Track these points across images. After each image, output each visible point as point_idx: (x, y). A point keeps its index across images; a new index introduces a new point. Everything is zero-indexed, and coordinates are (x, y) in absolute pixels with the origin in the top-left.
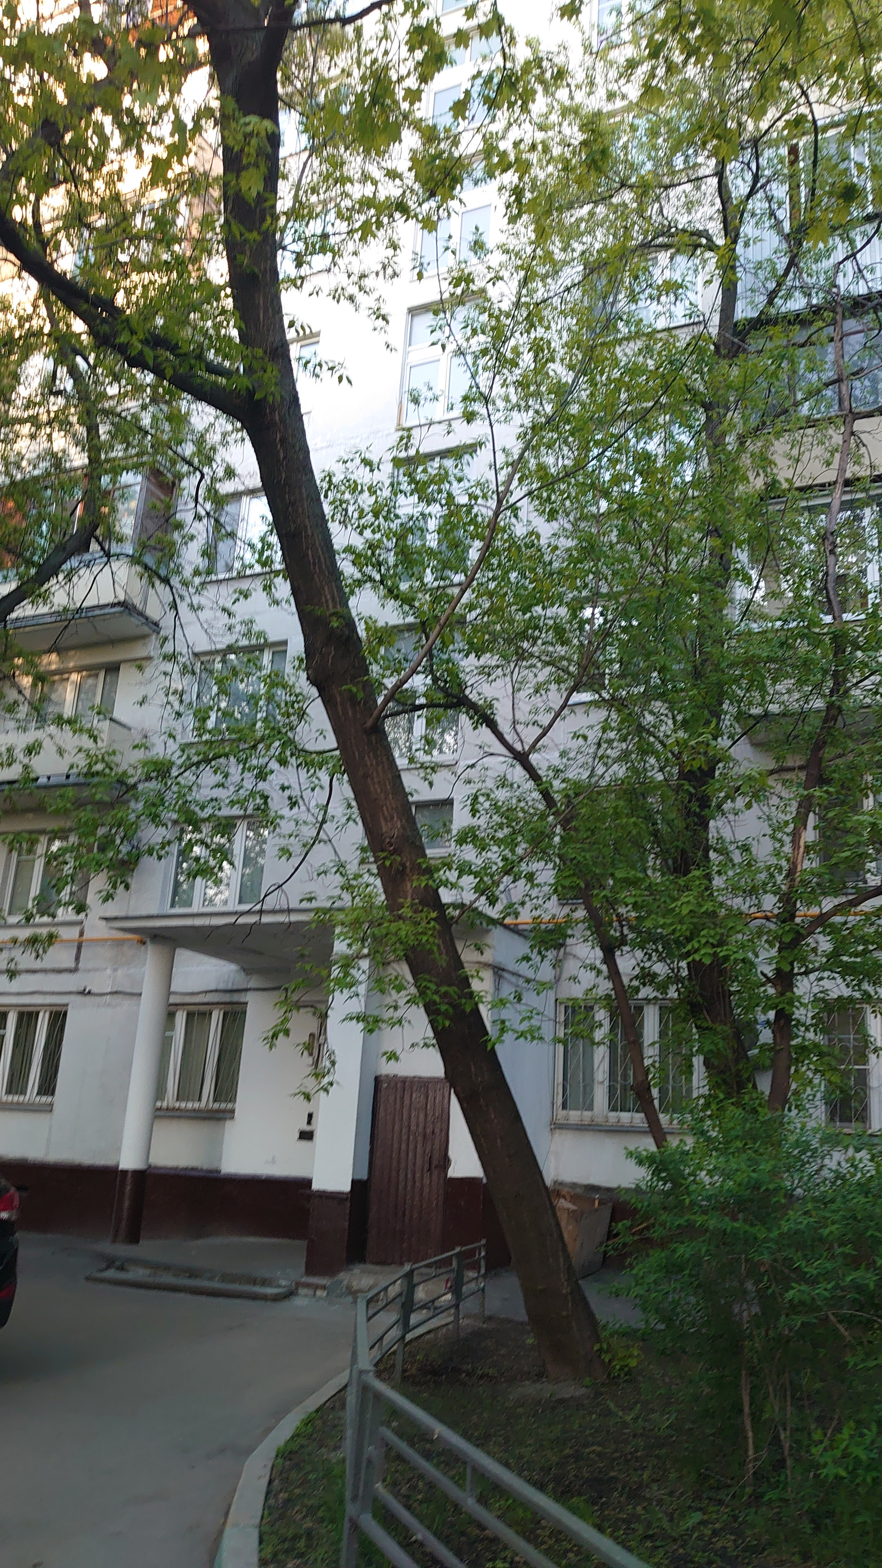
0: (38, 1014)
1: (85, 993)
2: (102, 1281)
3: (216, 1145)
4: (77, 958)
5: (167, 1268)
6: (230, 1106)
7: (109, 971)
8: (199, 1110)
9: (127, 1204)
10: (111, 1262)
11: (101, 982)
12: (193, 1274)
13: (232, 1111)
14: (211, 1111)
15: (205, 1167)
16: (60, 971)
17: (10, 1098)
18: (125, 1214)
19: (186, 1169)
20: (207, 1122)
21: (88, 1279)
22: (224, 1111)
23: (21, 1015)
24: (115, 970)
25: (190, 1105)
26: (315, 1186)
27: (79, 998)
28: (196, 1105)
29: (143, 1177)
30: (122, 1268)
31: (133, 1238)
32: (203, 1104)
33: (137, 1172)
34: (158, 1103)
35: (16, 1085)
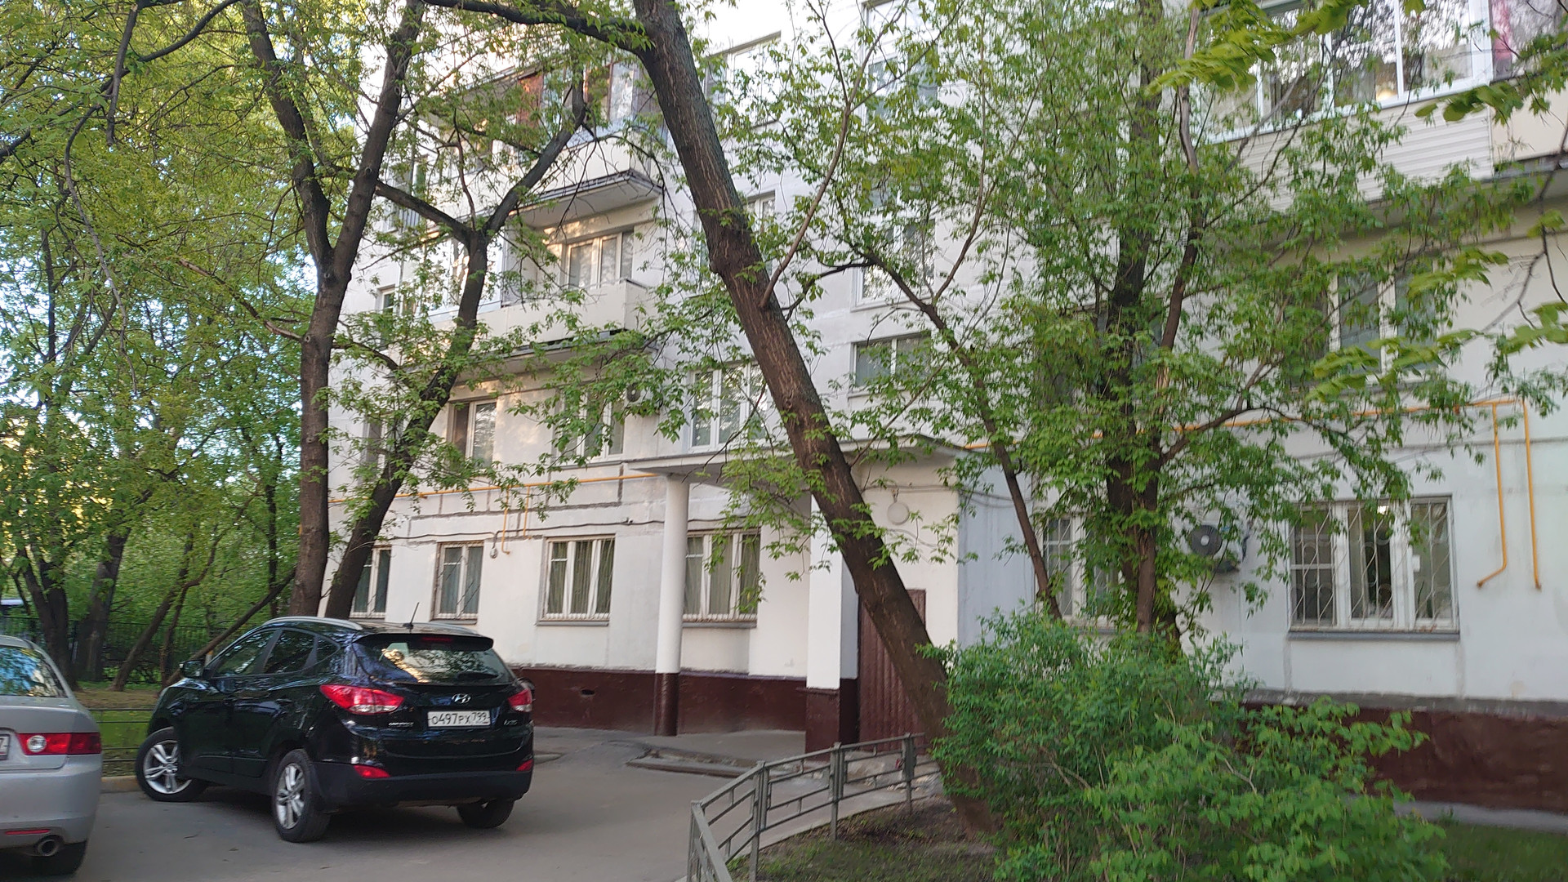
0: (591, 542)
1: (630, 523)
2: (640, 766)
3: (743, 652)
4: (620, 494)
5: (693, 755)
6: (753, 616)
7: (646, 504)
8: (728, 621)
9: (664, 702)
10: (648, 750)
11: (639, 513)
12: (714, 760)
13: (755, 621)
14: (738, 621)
15: (736, 670)
16: (606, 505)
17: (575, 615)
18: (663, 711)
19: (719, 672)
20: (735, 631)
21: (629, 764)
22: (748, 621)
23: (578, 543)
24: (651, 502)
25: (720, 617)
26: (809, 685)
27: (624, 527)
28: (725, 617)
29: (678, 680)
30: (657, 756)
31: (672, 731)
32: (731, 616)
33: (670, 675)
34: (690, 616)
35: (579, 604)
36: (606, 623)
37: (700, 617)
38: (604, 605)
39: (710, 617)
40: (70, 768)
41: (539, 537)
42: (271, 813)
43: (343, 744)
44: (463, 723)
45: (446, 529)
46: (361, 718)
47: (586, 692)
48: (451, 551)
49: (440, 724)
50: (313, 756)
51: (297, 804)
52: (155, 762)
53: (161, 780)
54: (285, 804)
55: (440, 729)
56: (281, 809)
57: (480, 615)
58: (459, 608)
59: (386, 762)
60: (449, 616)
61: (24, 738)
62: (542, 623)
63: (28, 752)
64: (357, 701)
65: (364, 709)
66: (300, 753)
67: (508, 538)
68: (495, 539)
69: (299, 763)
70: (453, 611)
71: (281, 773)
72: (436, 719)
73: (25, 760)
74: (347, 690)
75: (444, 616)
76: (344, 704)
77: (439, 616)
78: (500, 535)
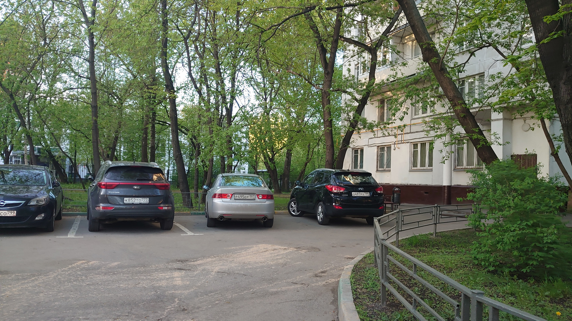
9: (446, 195)
12: (459, 212)
16: (429, 130)
17: (421, 168)
18: (446, 198)
23: (421, 144)
25: (470, 167)
28: (472, 167)
29: (451, 188)
31: (449, 204)
32: (474, 167)
33: (448, 186)
34: (460, 167)
35: (423, 164)
36: (432, 170)
37: (463, 167)
38: (431, 165)
39: (467, 167)
40: (268, 202)
41: (409, 142)
42: (316, 218)
43: (331, 200)
44: (362, 195)
45: (380, 141)
46: (335, 194)
47: (426, 193)
48: (381, 148)
49: (355, 195)
50: (324, 203)
51: (321, 215)
52: (292, 207)
53: (294, 211)
54: (319, 215)
55: (356, 197)
56: (318, 217)
57: (391, 169)
58: (385, 167)
59: (342, 205)
60: (382, 169)
61: (258, 195)
62: (411, 171)
63: (259, 199)
64: (333, 190)
65: (335, 191)
66: (321, 203)
67: (398, 143)
68: (395, 144)
69: (321, 205)
70: (383, 168)
71: (318, 208)
72: (354, 194)
73: (259, 200)
74: (331, 187)
75: (381, 169)
76: (330, 190)
77: (379, 169)
78: (396, 143)
